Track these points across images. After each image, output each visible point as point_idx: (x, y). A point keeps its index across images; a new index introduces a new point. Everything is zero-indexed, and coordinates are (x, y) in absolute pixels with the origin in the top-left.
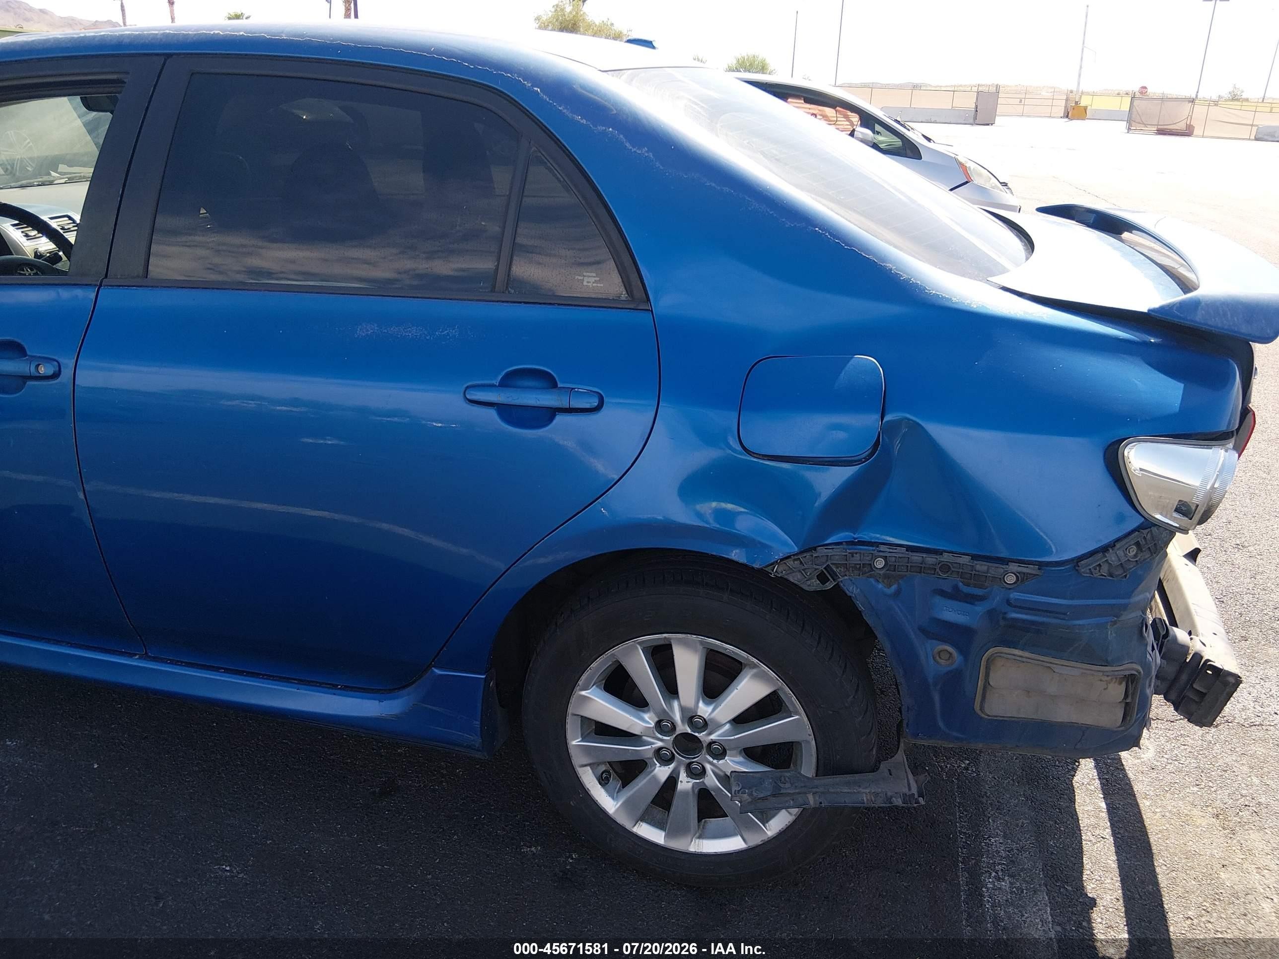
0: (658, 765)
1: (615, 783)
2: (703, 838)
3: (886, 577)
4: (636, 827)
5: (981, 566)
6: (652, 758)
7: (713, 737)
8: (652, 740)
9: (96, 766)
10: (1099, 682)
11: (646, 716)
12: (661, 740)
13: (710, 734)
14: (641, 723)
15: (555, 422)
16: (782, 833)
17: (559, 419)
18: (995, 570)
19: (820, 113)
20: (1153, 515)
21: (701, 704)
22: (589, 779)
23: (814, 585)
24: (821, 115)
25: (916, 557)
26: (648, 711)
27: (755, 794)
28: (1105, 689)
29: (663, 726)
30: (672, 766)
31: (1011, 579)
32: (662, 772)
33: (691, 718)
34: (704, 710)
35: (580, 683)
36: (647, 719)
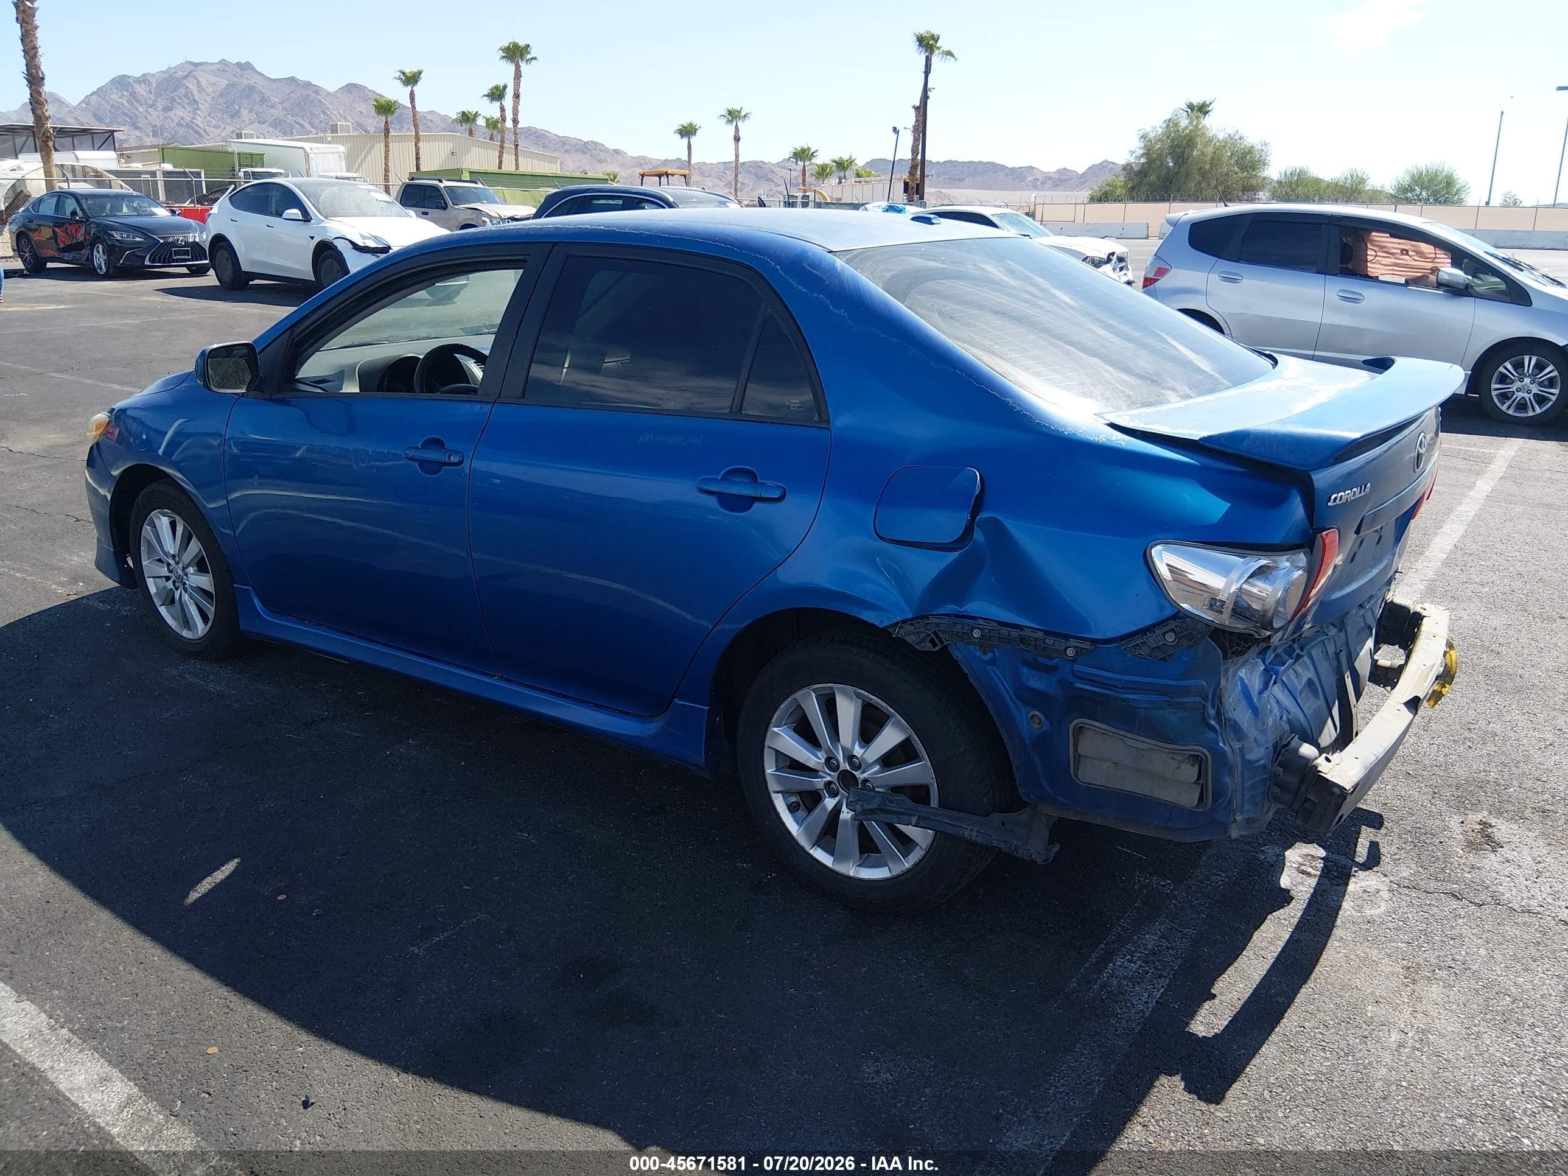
0: (827, 796)
1: (801, 813)
2: (862, 867)
3: (981, 645)
4: (812, 850)
5: (1050, 641)
6: (823, 790)
7: (865, 775)
8: (825, 775)
9: (463, 764)
10: (1171, 760)
11: (819, 754)
12: (830, 775)
13: (864, 772)
14: (815, 758)
15: (753, 508)
16: (915, 865)
17: (757, 506)
18: (1061, 644)
19: (1413, 248)
20: (1181, 604)
21: (857, 747)
22: (780, 804)
23: (927, 646)
24: (1414, 251)
25: (1004, 631)
26: (820, 751)
27: (865, 806)
28: (1178, 768)
29: (830, 761)
30: (837, 799)
31: (1070, 652)
32: (830, 803)
33: (850, 758)
34: (858, 751)
35: (773, 720)
36: (820, 756)
